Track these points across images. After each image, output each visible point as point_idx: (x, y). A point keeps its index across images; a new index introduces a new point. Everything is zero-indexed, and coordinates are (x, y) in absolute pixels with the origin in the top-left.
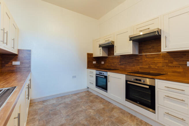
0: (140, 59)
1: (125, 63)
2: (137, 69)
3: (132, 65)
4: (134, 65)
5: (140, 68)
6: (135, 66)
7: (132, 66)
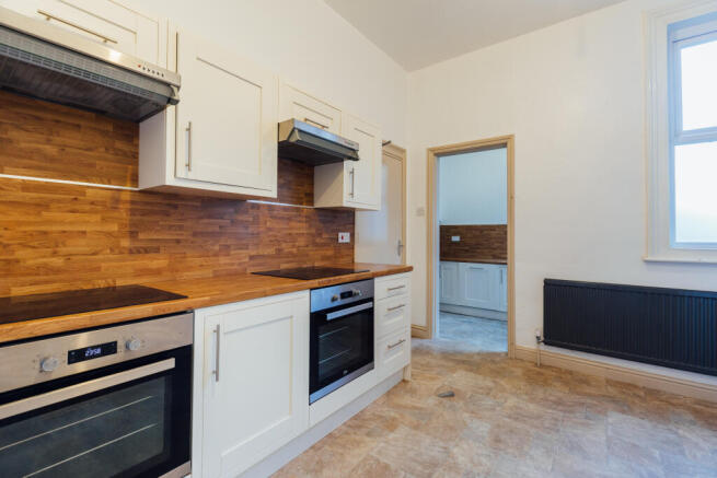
0: (251, 219)
1: (178, 241)
2: (240, 264)
3: (217, 248)
4: (228, 247)
5: (251, 258)
6: (232, 252)
7: (216, 255)
